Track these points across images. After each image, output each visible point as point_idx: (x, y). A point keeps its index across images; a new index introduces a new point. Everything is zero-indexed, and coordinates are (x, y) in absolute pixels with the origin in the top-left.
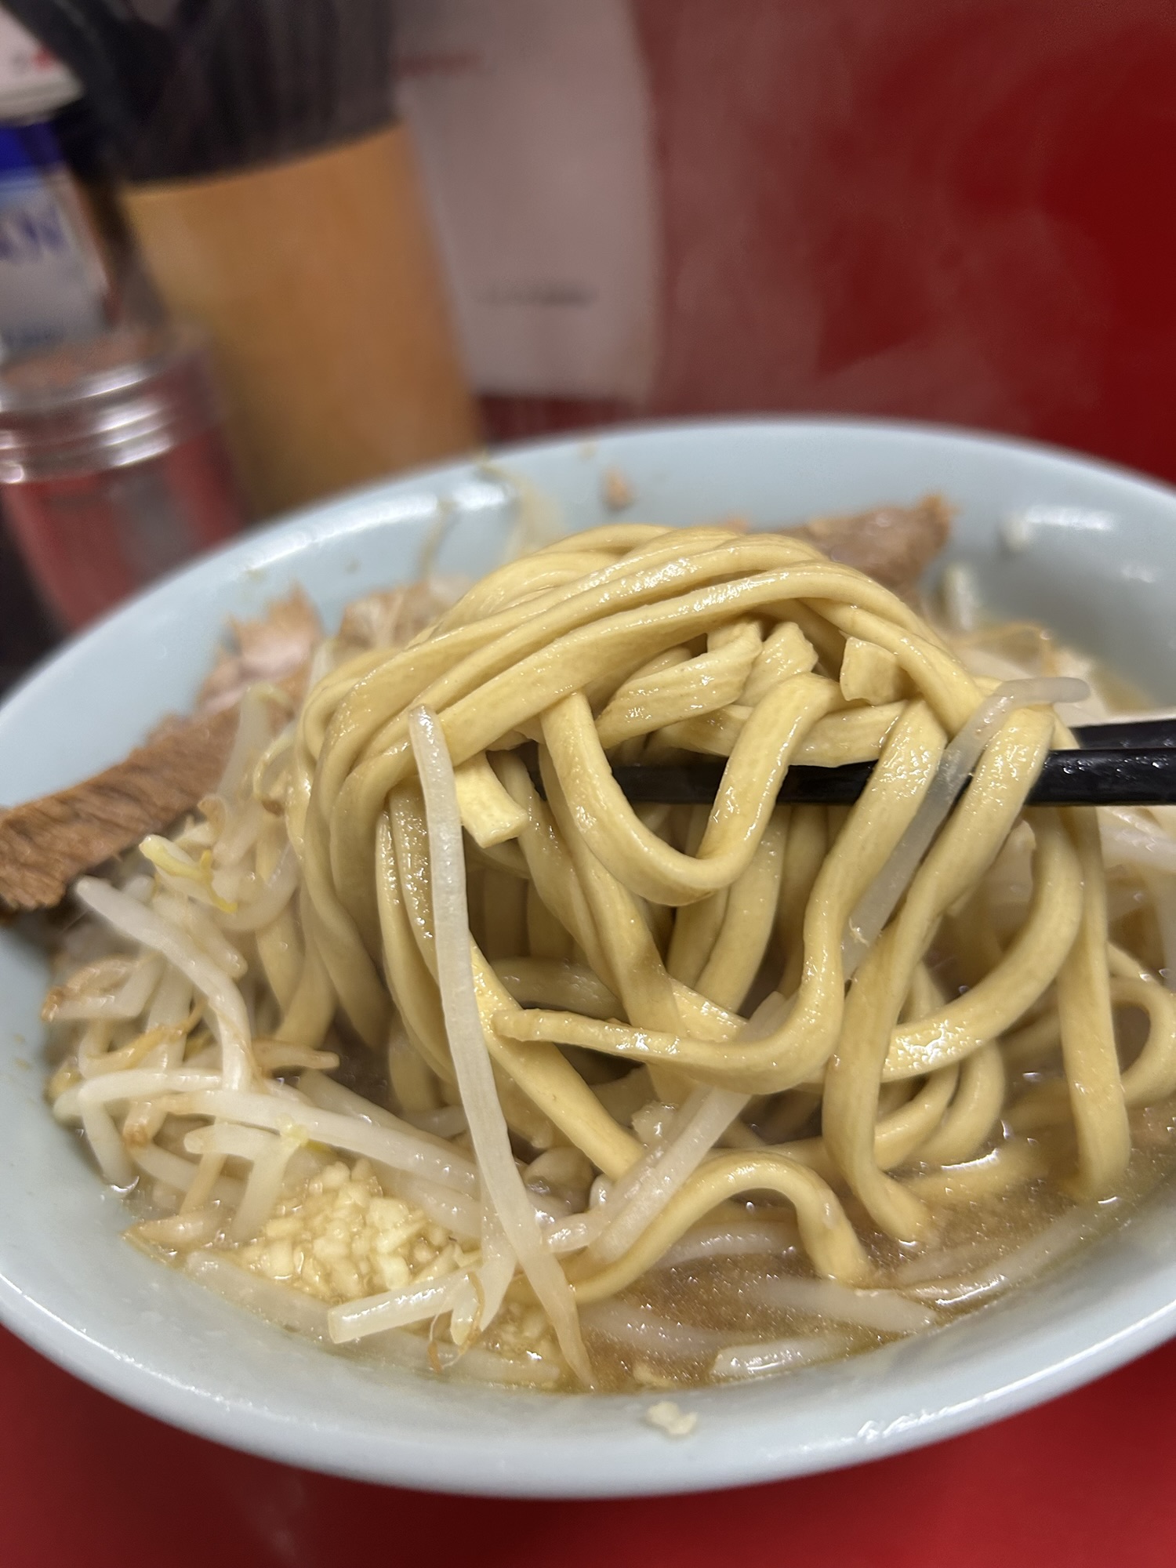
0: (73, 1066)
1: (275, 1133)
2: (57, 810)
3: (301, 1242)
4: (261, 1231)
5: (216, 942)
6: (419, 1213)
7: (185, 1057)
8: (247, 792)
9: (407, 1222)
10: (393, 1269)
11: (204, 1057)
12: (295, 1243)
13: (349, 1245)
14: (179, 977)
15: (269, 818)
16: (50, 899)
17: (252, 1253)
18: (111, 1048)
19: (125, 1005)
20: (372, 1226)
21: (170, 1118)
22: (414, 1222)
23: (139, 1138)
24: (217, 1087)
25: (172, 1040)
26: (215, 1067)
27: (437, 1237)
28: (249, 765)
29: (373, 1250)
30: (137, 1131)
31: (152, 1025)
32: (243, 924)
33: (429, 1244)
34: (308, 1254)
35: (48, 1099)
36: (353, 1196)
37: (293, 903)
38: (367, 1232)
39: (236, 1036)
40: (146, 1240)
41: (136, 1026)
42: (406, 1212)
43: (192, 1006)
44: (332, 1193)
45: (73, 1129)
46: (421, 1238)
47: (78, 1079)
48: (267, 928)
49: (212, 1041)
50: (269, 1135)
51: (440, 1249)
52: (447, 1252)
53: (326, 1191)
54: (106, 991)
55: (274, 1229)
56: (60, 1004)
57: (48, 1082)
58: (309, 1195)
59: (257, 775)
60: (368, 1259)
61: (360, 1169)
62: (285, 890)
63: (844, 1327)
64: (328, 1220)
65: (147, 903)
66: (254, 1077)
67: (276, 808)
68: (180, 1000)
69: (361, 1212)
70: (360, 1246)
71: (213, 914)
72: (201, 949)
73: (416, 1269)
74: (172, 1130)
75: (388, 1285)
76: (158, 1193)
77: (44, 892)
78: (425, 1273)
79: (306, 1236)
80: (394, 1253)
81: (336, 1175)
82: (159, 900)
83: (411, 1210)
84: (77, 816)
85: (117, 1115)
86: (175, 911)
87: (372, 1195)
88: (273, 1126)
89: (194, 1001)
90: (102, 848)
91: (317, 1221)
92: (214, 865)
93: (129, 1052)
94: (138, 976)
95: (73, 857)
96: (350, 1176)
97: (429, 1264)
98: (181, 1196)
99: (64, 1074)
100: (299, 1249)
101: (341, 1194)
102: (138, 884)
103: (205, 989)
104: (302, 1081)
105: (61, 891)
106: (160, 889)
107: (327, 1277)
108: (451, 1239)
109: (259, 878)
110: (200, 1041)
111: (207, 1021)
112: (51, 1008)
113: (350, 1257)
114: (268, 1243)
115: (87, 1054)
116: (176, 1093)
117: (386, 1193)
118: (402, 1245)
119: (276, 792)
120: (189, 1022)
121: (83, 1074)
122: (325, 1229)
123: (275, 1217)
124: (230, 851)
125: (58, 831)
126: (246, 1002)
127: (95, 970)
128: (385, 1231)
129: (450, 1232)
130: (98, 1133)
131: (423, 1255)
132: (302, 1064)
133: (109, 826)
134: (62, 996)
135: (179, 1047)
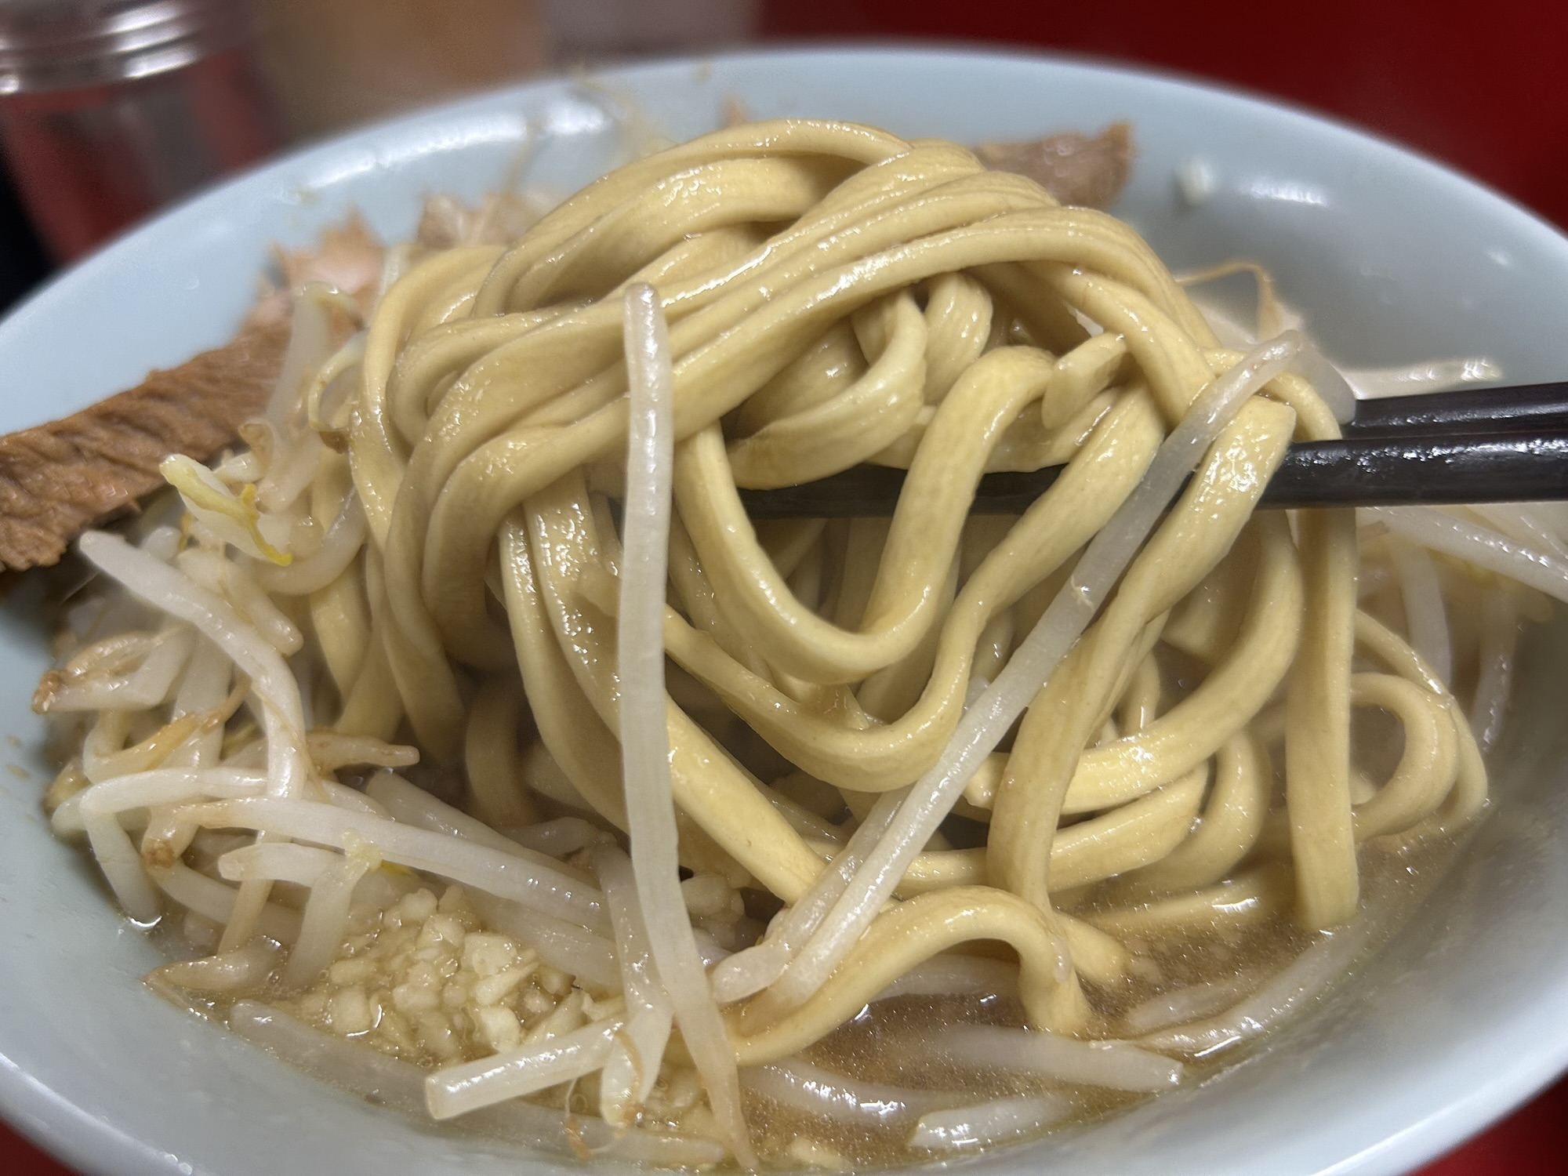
0: (78, 769)
1: (338, 852)
2: (50, 443)
3: (376, 990)
4: (323, 975)
5: (262, 609)
6: (530, 954)
7: (222, 756)
8: (302, 421)
9: (514, 965)
10: (499, 1023)
11: (246, 752)
12: (369, 989)
13: (440, 994)
14: (215, 652)
15: (329, 454)
16: (47, 556)
17: (312, 1003)
18: (128, 743)
19: (145, 690)
20: (470, 970)
21: (201, 832)
22: (523, 964)
23: (162, 855)
24: (262, 791)
25: (206, 730)
26: (259, 765)
27: (555, 983)
28: (303, 386)
29: (472, 1001)
30: (160, 849)
31: (179, 713)
32: (295, 583)
33: (544, 992)
34: (388, 1005)
35: (47, 809)
36: (443, 930)
37: (358, 562)
38: (462, 977)
39: (284, 728)
40: (177, 988)
41: (159, 714)
42: (514, 952)
43: (231, 687)
44: (416, 927)
45: (79, 847)
46: (533, 982)
47: (84, 784)
48: (324, 592)
49: (258, 734)
50: (330, 854)
51: (559, 999)
52: (572, 999)
53: (407, 925)
54: (117, 674)
55: (342, 972)
56: (56, 691)
57: (48, 788)
58: (384, 930)
59: (314, 395)
60: (464, 1010)
61: (451, 896)
62: (351, 544)
63: (1064, 1086)
64: (411, 963)
65: (173, 562)
66: (309, 778)
67: (338, 441)
68: (216, 681)
69: (455, 952)
70: (454, 995)
71: (258, 570)
72: (243, 617)
73: (528, 1023)
74: (207, 845)
75: (494, 1044)
76: (190, 926)
77: (37, 548)
78: (543, 1026)
79: (384, 981)
80: (496, 1004)
81: (419, 905)
82: (188, 556)
83: (521, 948)
84: (78, 450)
85: (133, 828)
86: (208, 568)
87: (468, 930)
88: (336, 845)
89: (235, 680)
90: (114, 493)
91: (396, 963)
92: (260, 507)
93: (150, 746)
94: (162, 651)
95: (75, 504)
96: (438, 907)
97: (545, 1016)
98: (219, 929)
99: (67, 778)
100: (374, 999)
101: (425, 929)
102: (161, 536)
103: (247, 668)
104: (374, 783)
105: (60, 546)
106: (191, 542)
107: (413, 1032)
108: (572, 984)
109: (317, 524)
110: (242, 734)
111: (251, 706)
112: (45, 697)
113: (441, 1007)
114: (336, 991)
115: (95, 753)
116: (212, 800)
117: (483, 926)
118: (509, 994)
119: (337, 422)
120: (227, 707)
121: (90, 778)
122: (407, 974)
123: (341, 958)
124: (281, 492)
125: (51, 469)
126: (300, 687)
127: (105, 650)
128: (487, 977)
129: (573, 978)
130: (110, 851)
131: (536, 1003)
132: (372, 761)
133: (122, 465)
134: (59, 680)
135: (215, 739)
